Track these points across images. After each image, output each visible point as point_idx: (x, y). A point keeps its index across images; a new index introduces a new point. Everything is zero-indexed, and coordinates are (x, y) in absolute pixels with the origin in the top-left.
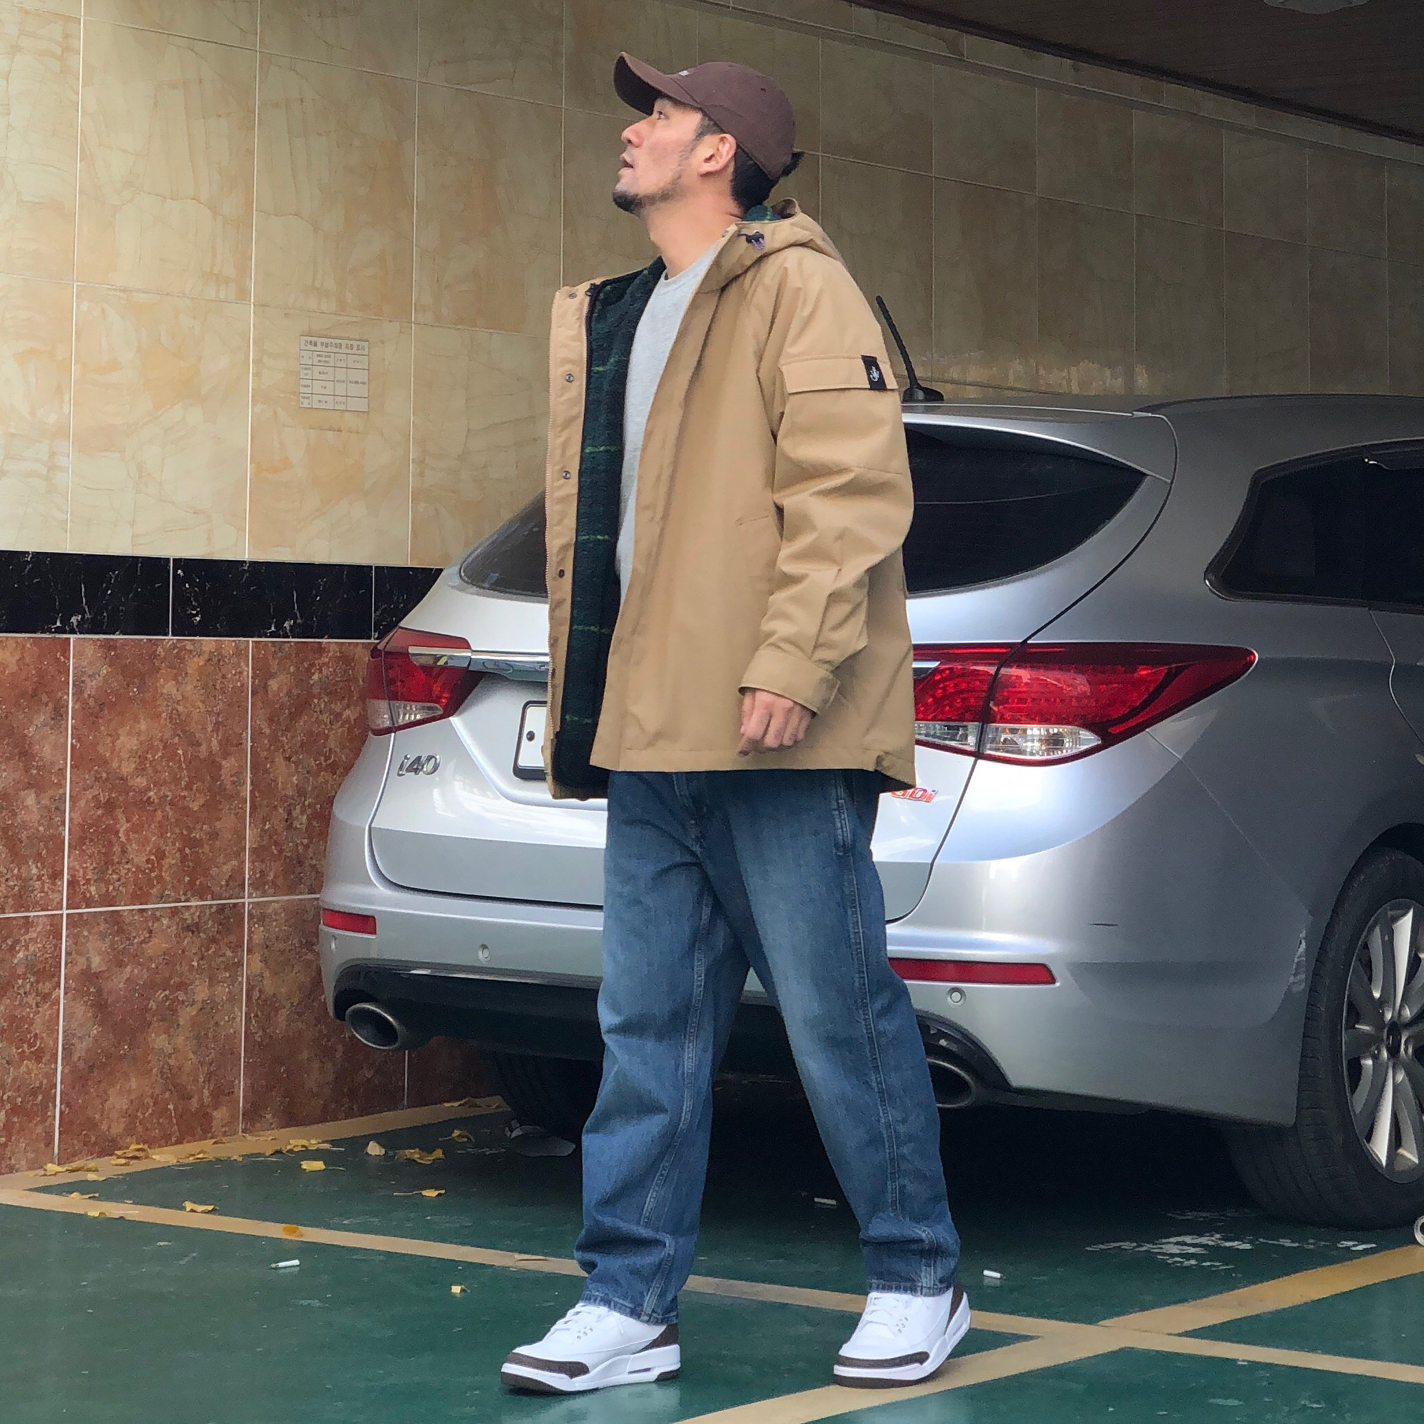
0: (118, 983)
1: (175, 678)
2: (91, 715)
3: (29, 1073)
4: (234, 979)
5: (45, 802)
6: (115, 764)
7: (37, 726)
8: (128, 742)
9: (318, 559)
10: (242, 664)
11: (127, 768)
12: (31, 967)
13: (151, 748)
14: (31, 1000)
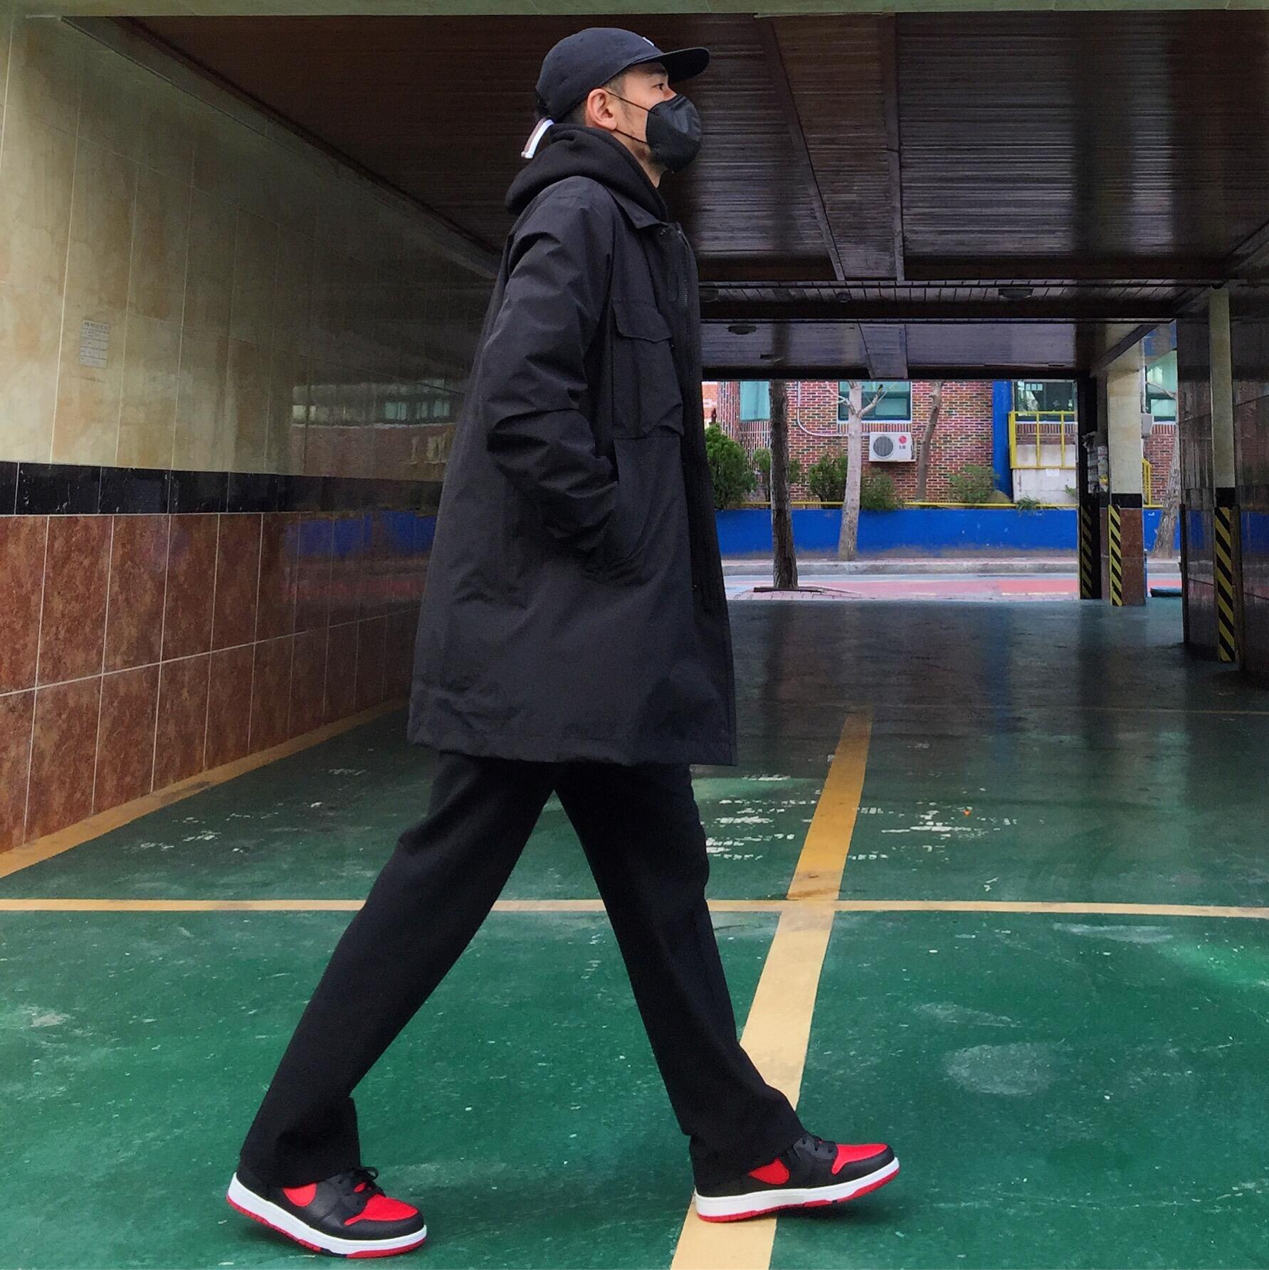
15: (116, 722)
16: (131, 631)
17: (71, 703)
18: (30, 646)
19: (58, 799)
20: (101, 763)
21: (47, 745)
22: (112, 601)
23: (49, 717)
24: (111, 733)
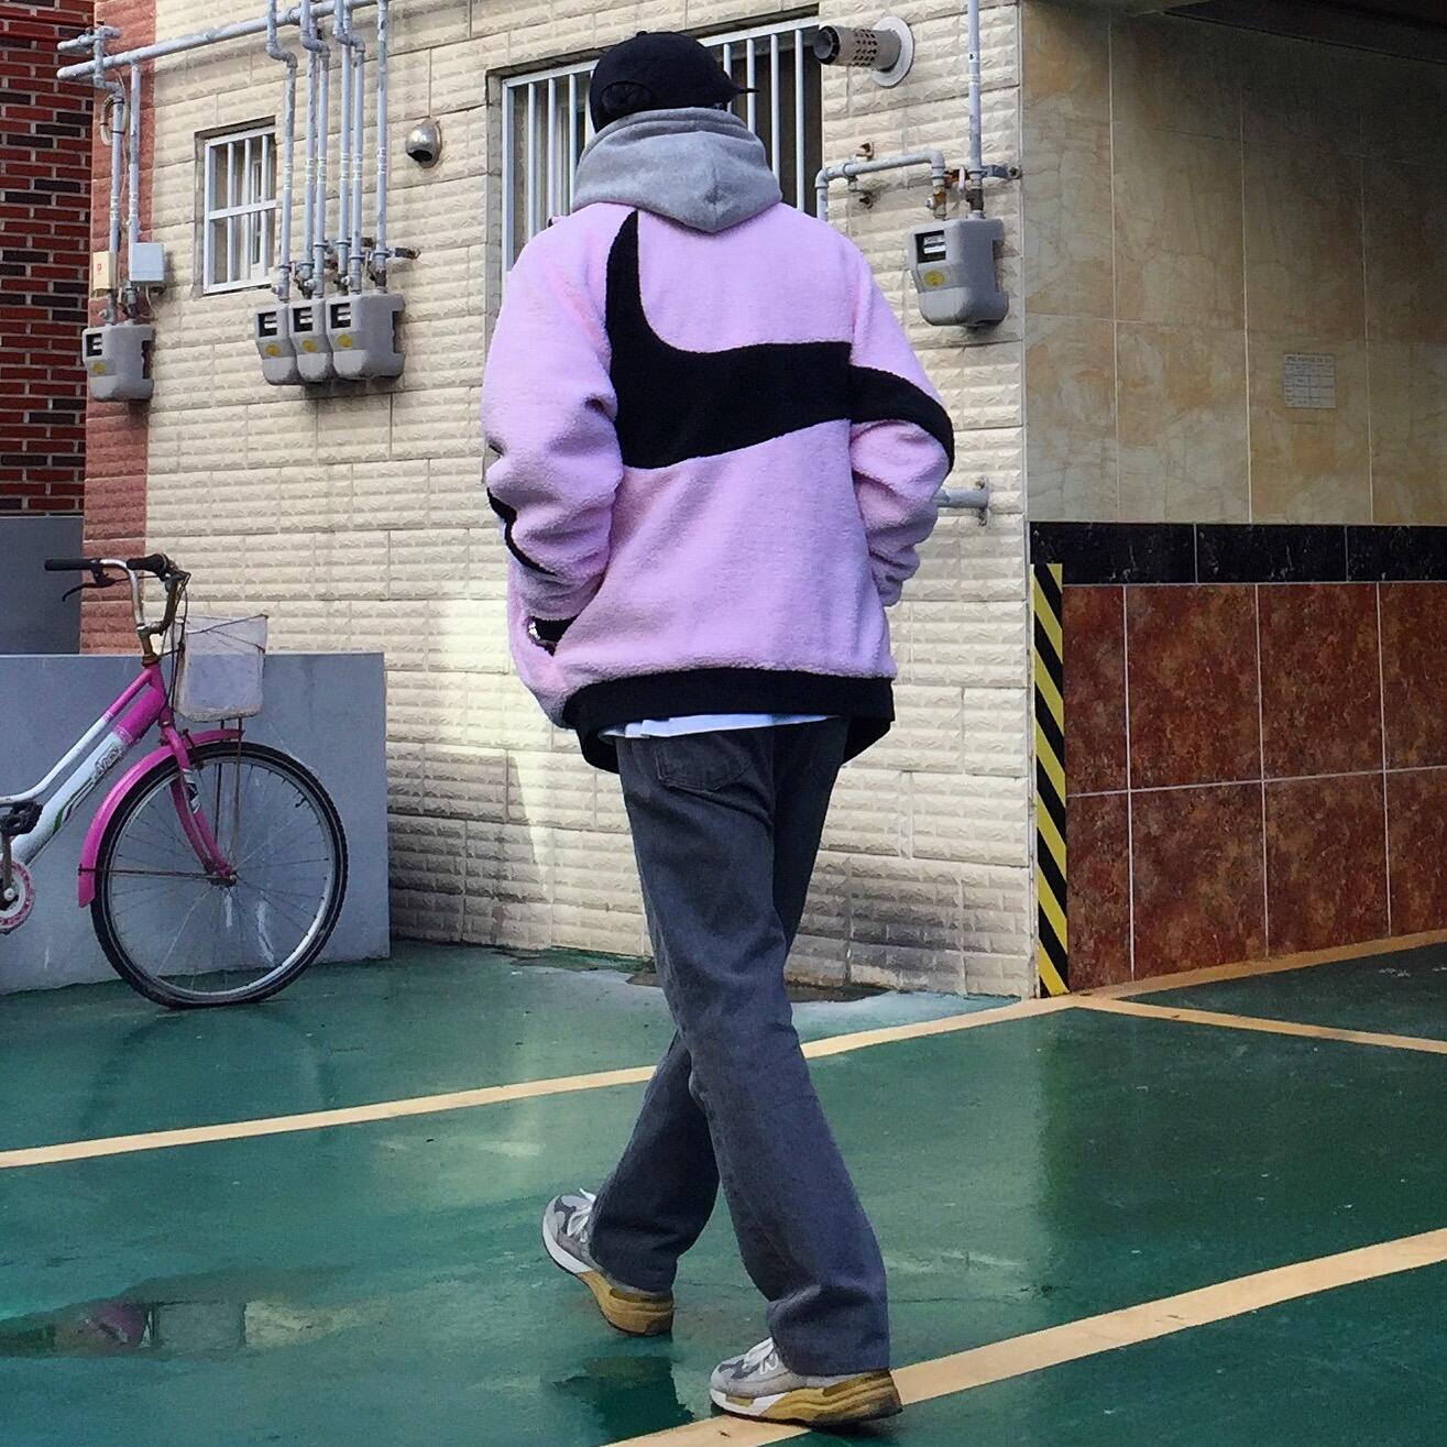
0: (1171, 844)
1: (1202, 614)
2: (1142, 642)
3: (1110, 911)
4: (1256, 840)
5: (1111, 709)
6: (1160, 681)
7: (1102, 652)
8: (1169, 663)
9: (1303, 521)
10: (1251, 601)
11: (1170, 684)
12: (1106, 832)
13: (1186, 668)
14: (1108, 857)
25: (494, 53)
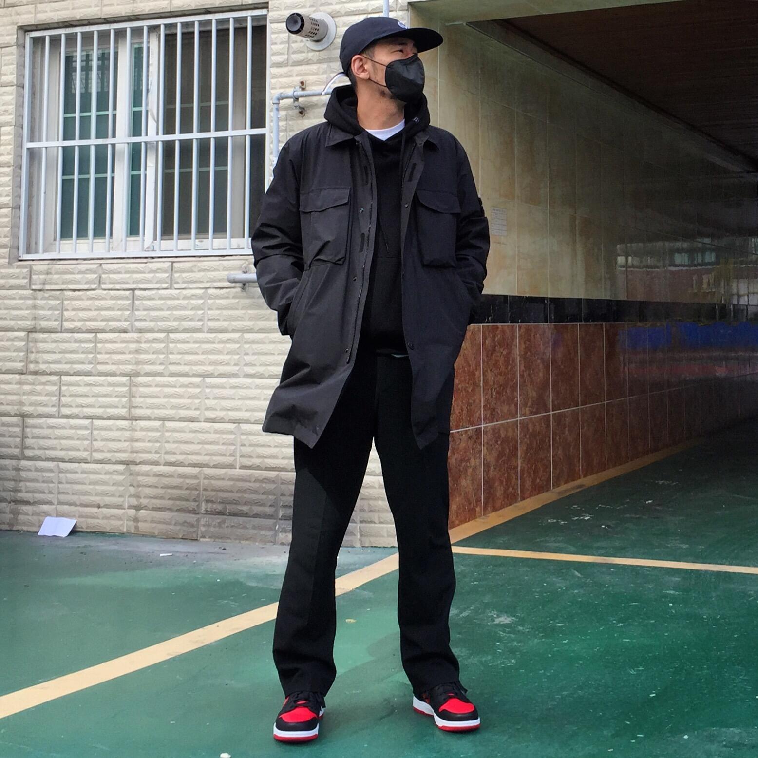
15: (529, 447)
16: (533, 394)
17: (503, 436)
18: (477, 401)
19: (499, 492)
20: (522, 471)
21: (491, 459)
22: (522, 376)
23: (490, 443)
24: (526, 454)
25: (23, 16)
